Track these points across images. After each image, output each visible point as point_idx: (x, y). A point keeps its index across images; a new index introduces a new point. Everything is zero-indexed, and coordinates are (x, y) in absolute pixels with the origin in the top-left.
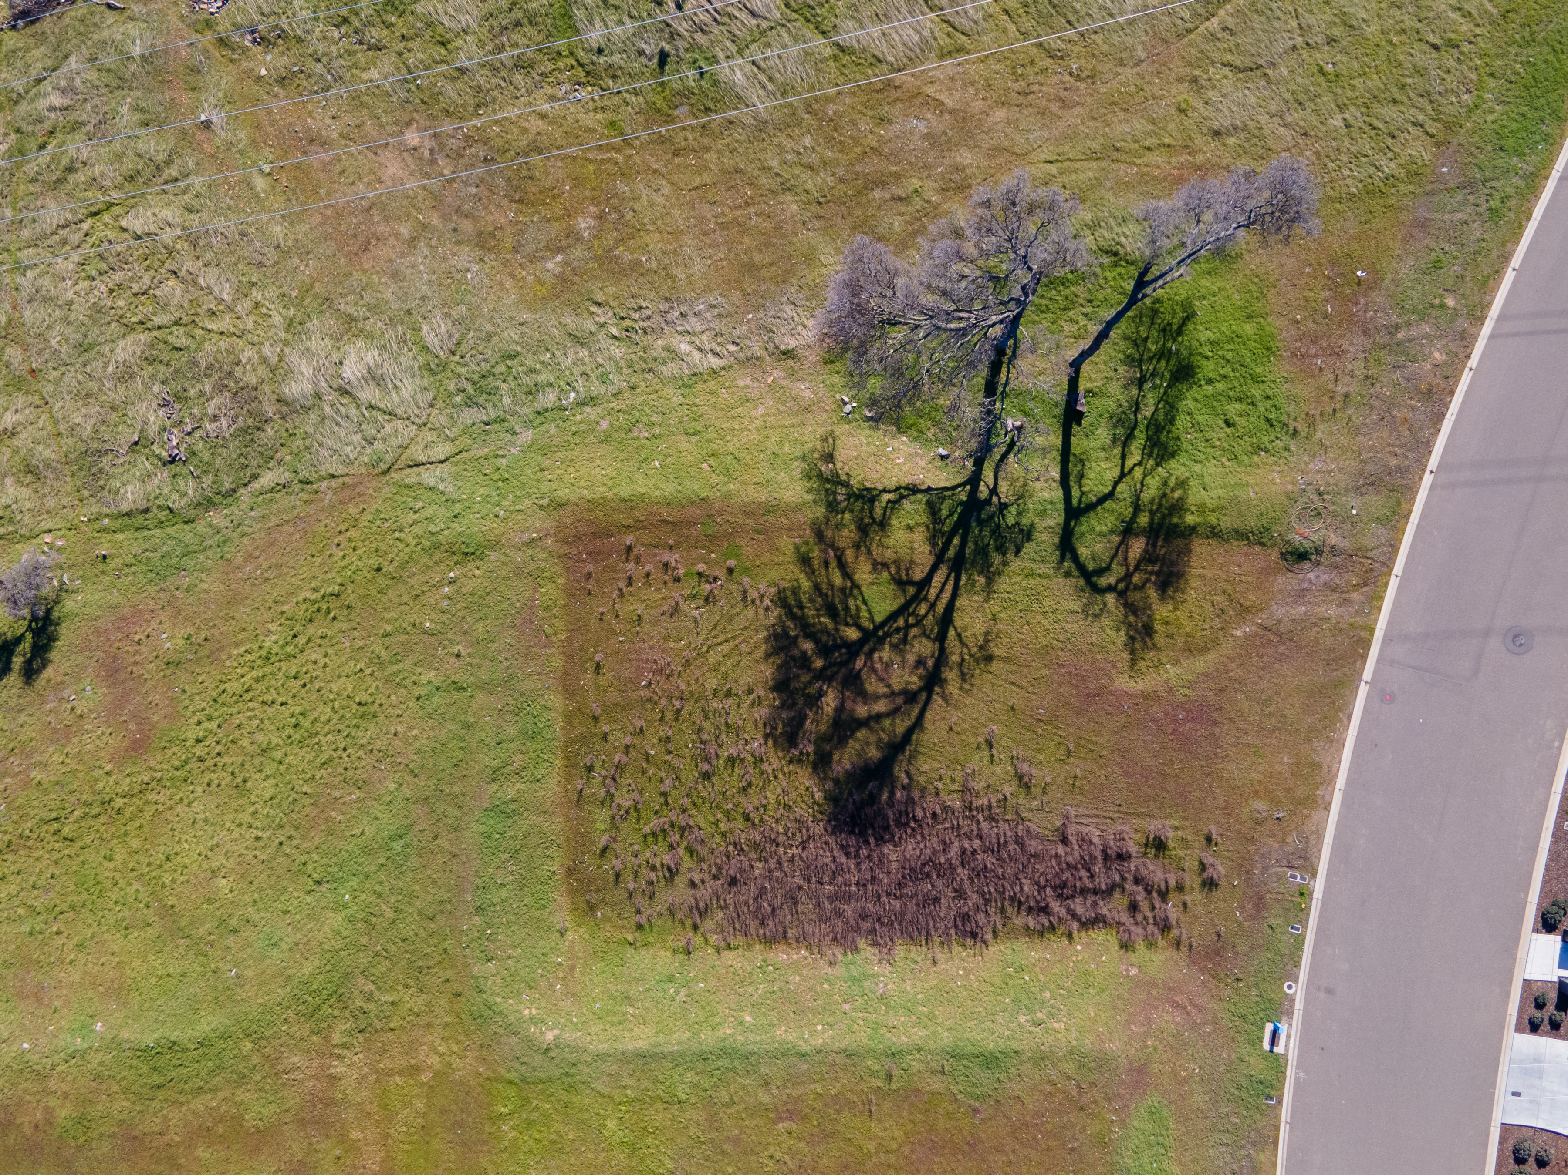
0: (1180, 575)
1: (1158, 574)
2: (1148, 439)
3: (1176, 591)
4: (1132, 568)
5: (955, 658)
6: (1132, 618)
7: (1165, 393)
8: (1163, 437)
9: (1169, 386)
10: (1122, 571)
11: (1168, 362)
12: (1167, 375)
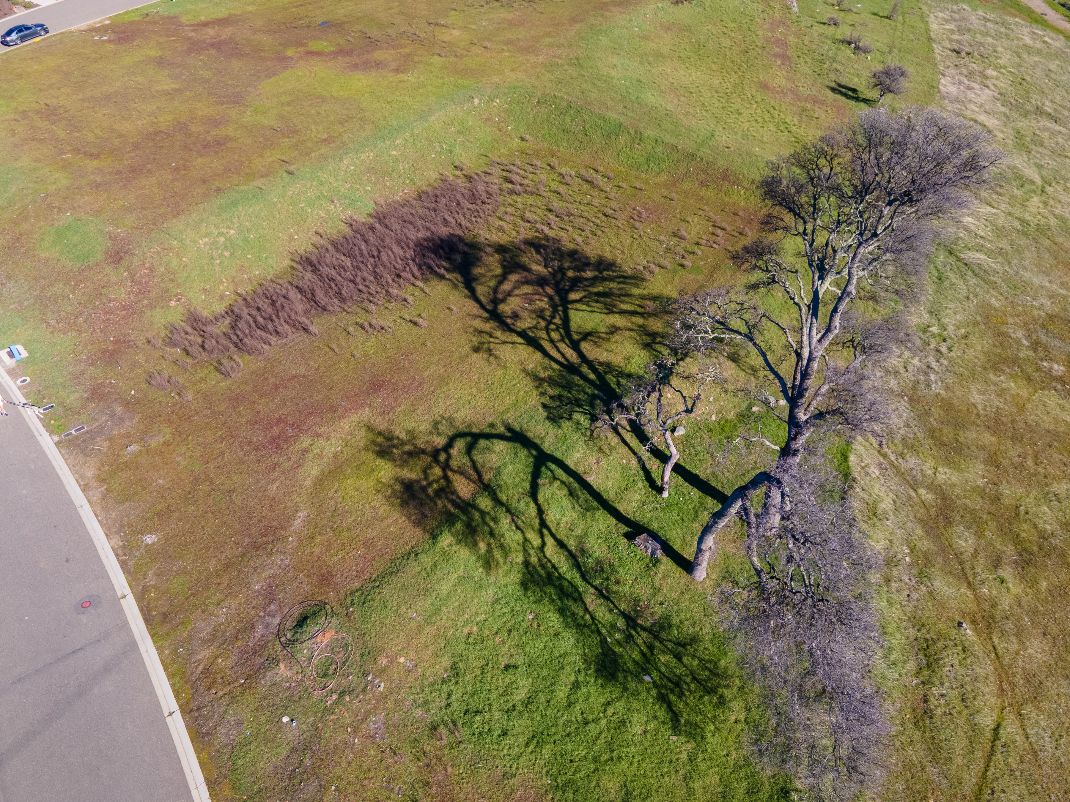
0: (404, 504)
1: (424, 489)
2: (561, 577)
3: (394, 492)
4: (449, 473)
5: (498, 333)
6: (408, 448)
7: (599, 633)
8: (551, 590)
9: (603, 642)
10: (454, 464)
11: (634, 661)
12: (617, 649)
